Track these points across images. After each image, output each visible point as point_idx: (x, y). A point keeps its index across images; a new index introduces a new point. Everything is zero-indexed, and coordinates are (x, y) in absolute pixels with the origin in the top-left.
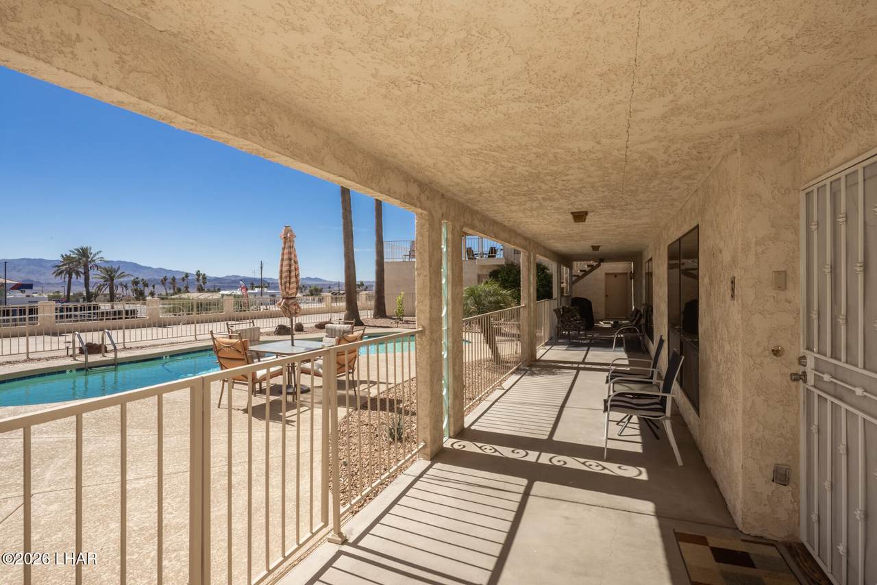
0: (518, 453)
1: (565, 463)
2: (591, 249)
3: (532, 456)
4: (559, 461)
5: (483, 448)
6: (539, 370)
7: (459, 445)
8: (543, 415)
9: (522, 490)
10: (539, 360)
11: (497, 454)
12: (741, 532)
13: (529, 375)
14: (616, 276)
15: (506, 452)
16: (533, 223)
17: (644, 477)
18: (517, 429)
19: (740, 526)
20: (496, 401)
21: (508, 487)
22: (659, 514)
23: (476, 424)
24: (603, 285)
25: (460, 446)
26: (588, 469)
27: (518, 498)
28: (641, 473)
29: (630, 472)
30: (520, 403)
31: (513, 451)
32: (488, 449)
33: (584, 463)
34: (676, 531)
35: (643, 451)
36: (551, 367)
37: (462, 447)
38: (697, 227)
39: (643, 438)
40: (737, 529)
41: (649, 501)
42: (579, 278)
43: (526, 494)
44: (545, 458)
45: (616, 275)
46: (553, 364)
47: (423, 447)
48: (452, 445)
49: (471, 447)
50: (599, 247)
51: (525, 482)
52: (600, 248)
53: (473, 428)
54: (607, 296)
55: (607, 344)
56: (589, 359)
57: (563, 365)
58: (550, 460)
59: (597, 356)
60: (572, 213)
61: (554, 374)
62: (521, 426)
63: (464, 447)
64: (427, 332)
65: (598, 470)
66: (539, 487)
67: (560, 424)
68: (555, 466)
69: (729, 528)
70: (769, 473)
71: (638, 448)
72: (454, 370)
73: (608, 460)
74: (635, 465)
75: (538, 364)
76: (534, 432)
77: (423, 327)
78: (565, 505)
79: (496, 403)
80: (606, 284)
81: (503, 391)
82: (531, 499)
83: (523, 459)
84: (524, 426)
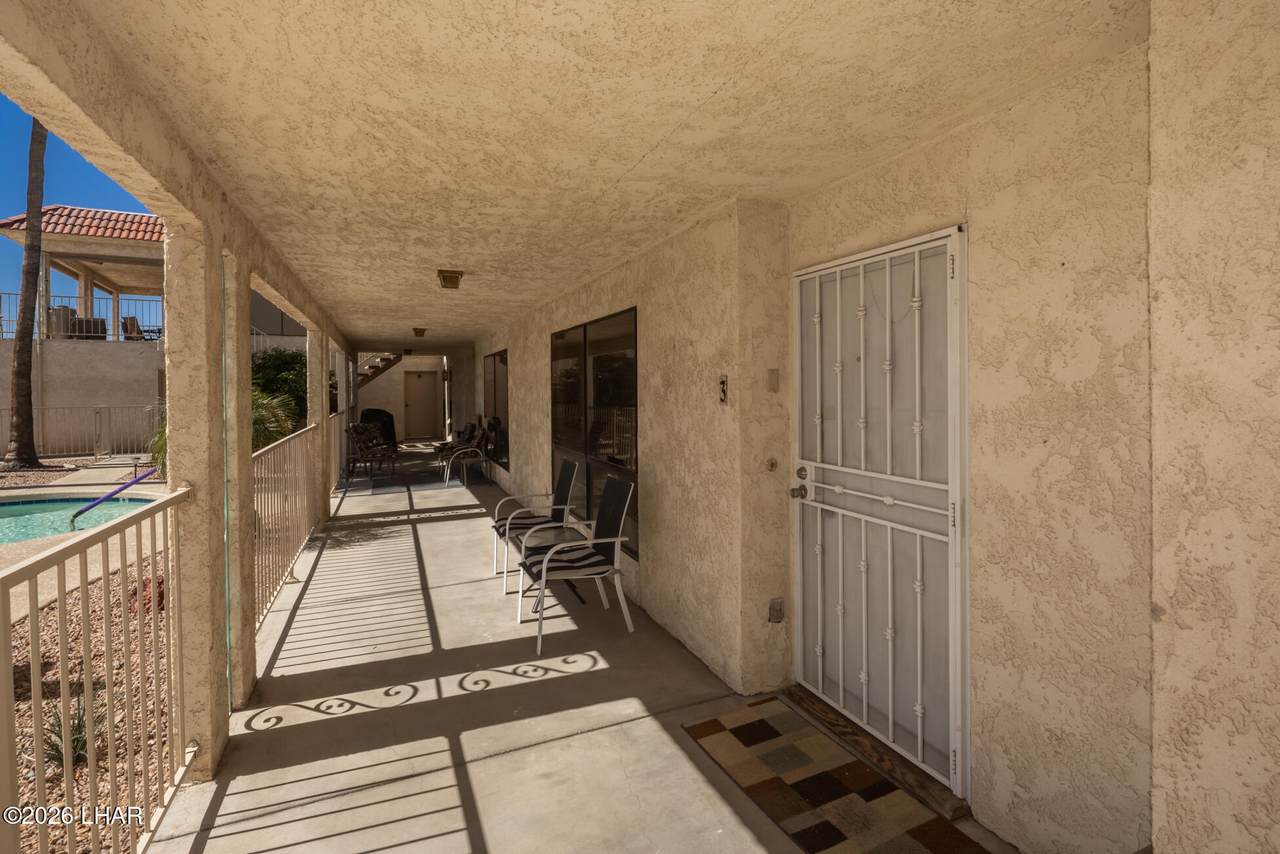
0: (397, 693)
1: (488, 683)
2: (413, 333)
3: (427, 691)
4: (476, 683)
5: (323, 707)
6: (346, 536)
7: (263, 720)
8: (400, 611)
9: (446, 759)
10: (336, 518)
11: (358, 710)
12: (741, 695)
13: (333, 547)
14: (420, 376)
15: (374, 699)
16: (356, 281)
17: (602, 664)
18: (371, 649)
19: (739, 689)
20: (296, 607)
21: (419, 765)
22: (655, 711)
23: (278, 663)
24: (401, 388)
25: (268, 720)
26: (528, 680)
27: (449, 777)
28: (595, 662)
29: (581, 663)
30: (346, 601)
31: (387, 694)
32: (336, 707)
33: (514, 673)
34: (686, 726)
35: (578, 625)
36: (363, 528)
37: (273, 721)
38: (634, 310)
39: (565, 606)
40: (736, 693)
41: (631, 696)
42: (367, 378)
43: (460, 765)
44: (451, 686)
45: (420, 374)
46: (365, 521)
47: (195, 756)
48: (248, 725)
49: (296, 715)
50: (424, 330)
51: (442, 742)
52: (426, 332)
53: (276, 673)
54: (407, 406)
55: (433, 477)
56: (419, 504)
57: (381, 519)
58: (461, 685)
59: (425, 497)
60: (441, 272)
61: (375, 537)
62: (372, 642)
63: (279, 719)
64: (202, 495)
65: (538, 676)
66: (474, 741)
67: (440, 621)
68: (474, 693)
69: (727, 696)
70: (766, 613)
71: (567, 625)
72: (242, 566)
73: (545, 655)
74: (581, 650)
75: (337, 524)
76: (404, 645)
77: (190, 484)
78: (531, 755)
79: (299, 612)
80: (406, 388)
81: (299, 587)
82: (475, 771)
83: (413, 701)
84: (380, 640)
